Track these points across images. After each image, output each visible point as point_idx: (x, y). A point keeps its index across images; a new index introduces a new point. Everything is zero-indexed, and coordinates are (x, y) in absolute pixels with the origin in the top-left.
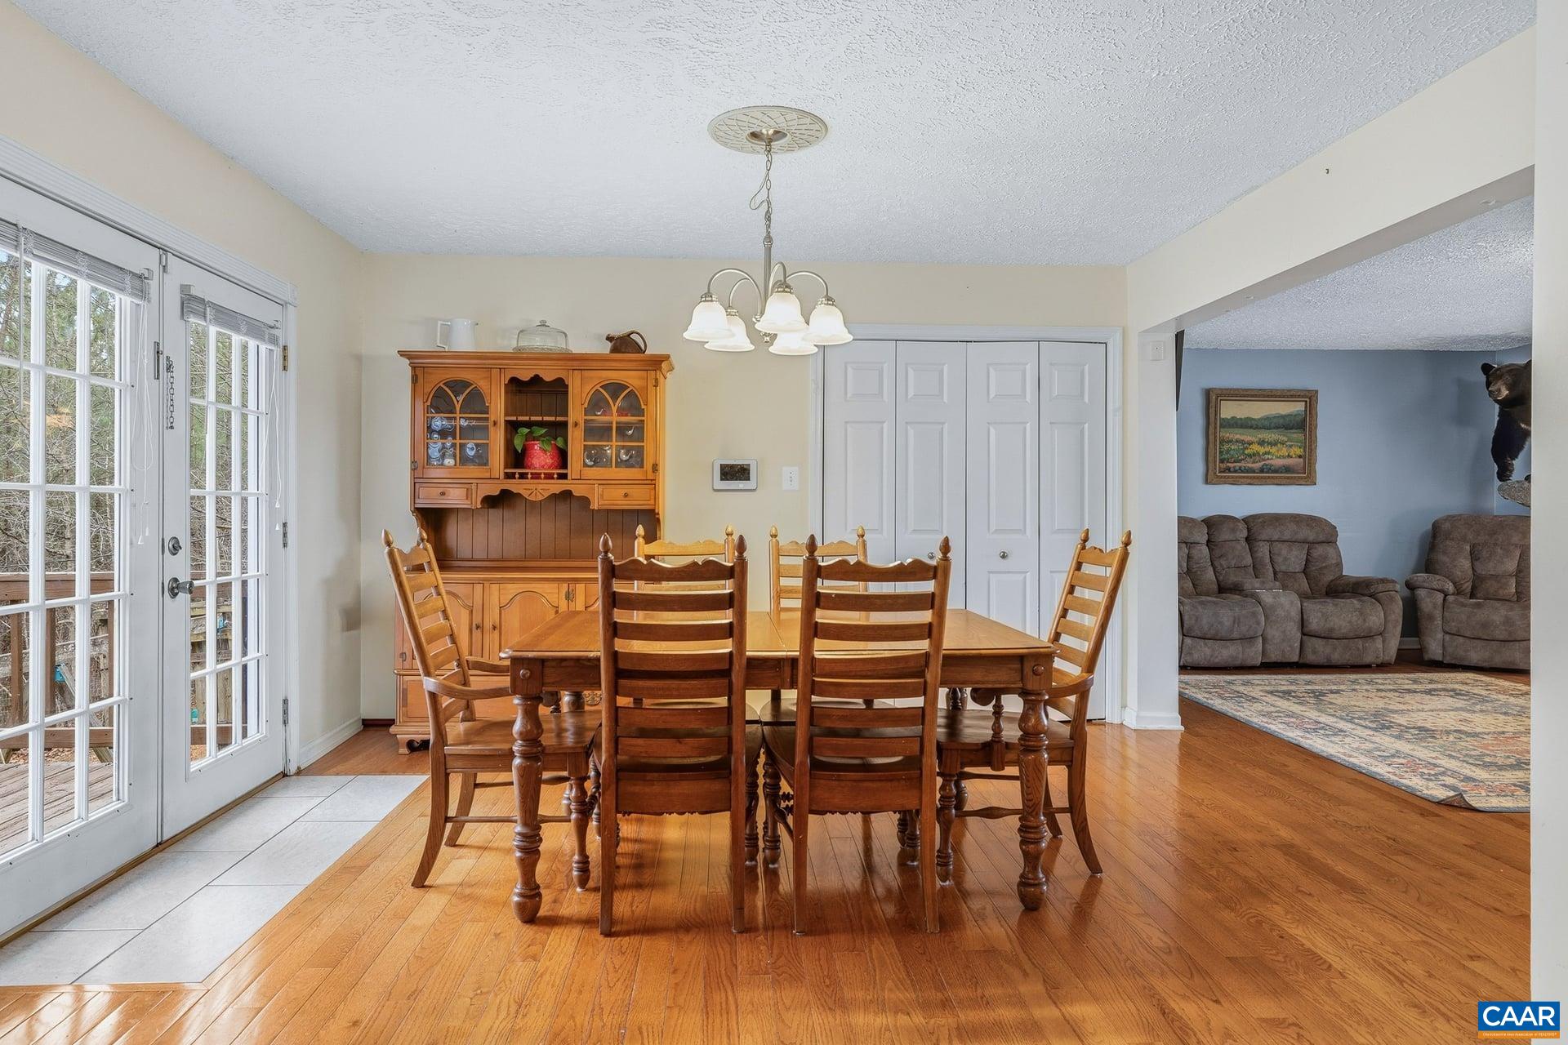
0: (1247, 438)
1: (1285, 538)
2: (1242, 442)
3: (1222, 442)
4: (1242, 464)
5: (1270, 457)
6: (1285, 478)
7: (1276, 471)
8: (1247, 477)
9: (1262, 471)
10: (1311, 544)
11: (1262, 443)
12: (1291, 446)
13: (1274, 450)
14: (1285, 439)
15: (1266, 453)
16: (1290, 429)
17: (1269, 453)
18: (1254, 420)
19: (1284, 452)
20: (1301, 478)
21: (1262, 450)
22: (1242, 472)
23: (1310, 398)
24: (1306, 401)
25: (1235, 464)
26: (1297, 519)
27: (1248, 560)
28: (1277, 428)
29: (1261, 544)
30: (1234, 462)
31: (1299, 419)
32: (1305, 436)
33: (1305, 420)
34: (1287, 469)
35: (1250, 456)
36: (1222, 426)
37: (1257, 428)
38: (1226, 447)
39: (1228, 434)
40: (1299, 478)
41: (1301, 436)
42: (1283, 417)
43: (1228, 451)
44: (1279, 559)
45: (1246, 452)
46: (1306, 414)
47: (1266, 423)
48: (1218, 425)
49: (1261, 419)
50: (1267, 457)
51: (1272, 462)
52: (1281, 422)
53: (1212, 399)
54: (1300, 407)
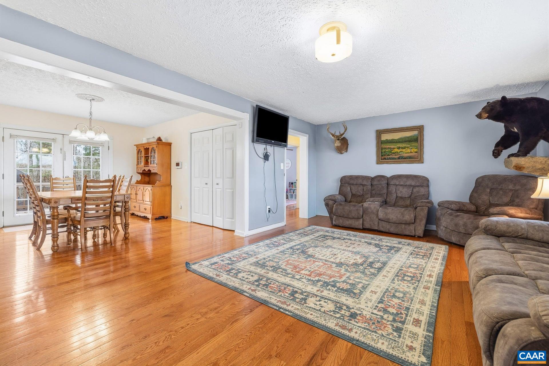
0: (392, 147)
1: (401, 184)
2: (390, 148)
3: (382, 149)
4: (391, 156)
5: (402, 153)
6: (409, 161)
7: (405, 159)
8: (392, 161)
9: (399, 158)
10: (414, 187)
11: (399, 148)
12: (412, 148)
13: (404, 150)
14: (409, 146)
15: (400, 152)
16: (411, 142)
17: (402, 152)
18: (395, 139)
19: (409, 151)
20: (417, 161)
21: (399, 151)
22: (391, 159)
23: (420, 129)
24: (418, 130)
25: (388, 157)
26: (408, 177)
27: (385, 191)
28: (405, 142)
29: (392, 186)
30: (388, 156)
31: (415, 137)
32: (418, 144)
33: (418, 138)
34: (410, 157)
35: (394, 153)
36: (381, 143)
37: (396, 142)
38: (384, 150)
39: (384, 146)
40: (415, 161)
41: (416, 144)
42: (408, 137)
43: (385, 152)
44: (398, 192)
45: (392, 152)
46: (418, 136)
47: (400, 140)
48: (380, 143)
49: (399, 139)
50: (401, 153)
51: (403, 155)
52: (407, 139)
53: (379, 133)
54: (416, 133)
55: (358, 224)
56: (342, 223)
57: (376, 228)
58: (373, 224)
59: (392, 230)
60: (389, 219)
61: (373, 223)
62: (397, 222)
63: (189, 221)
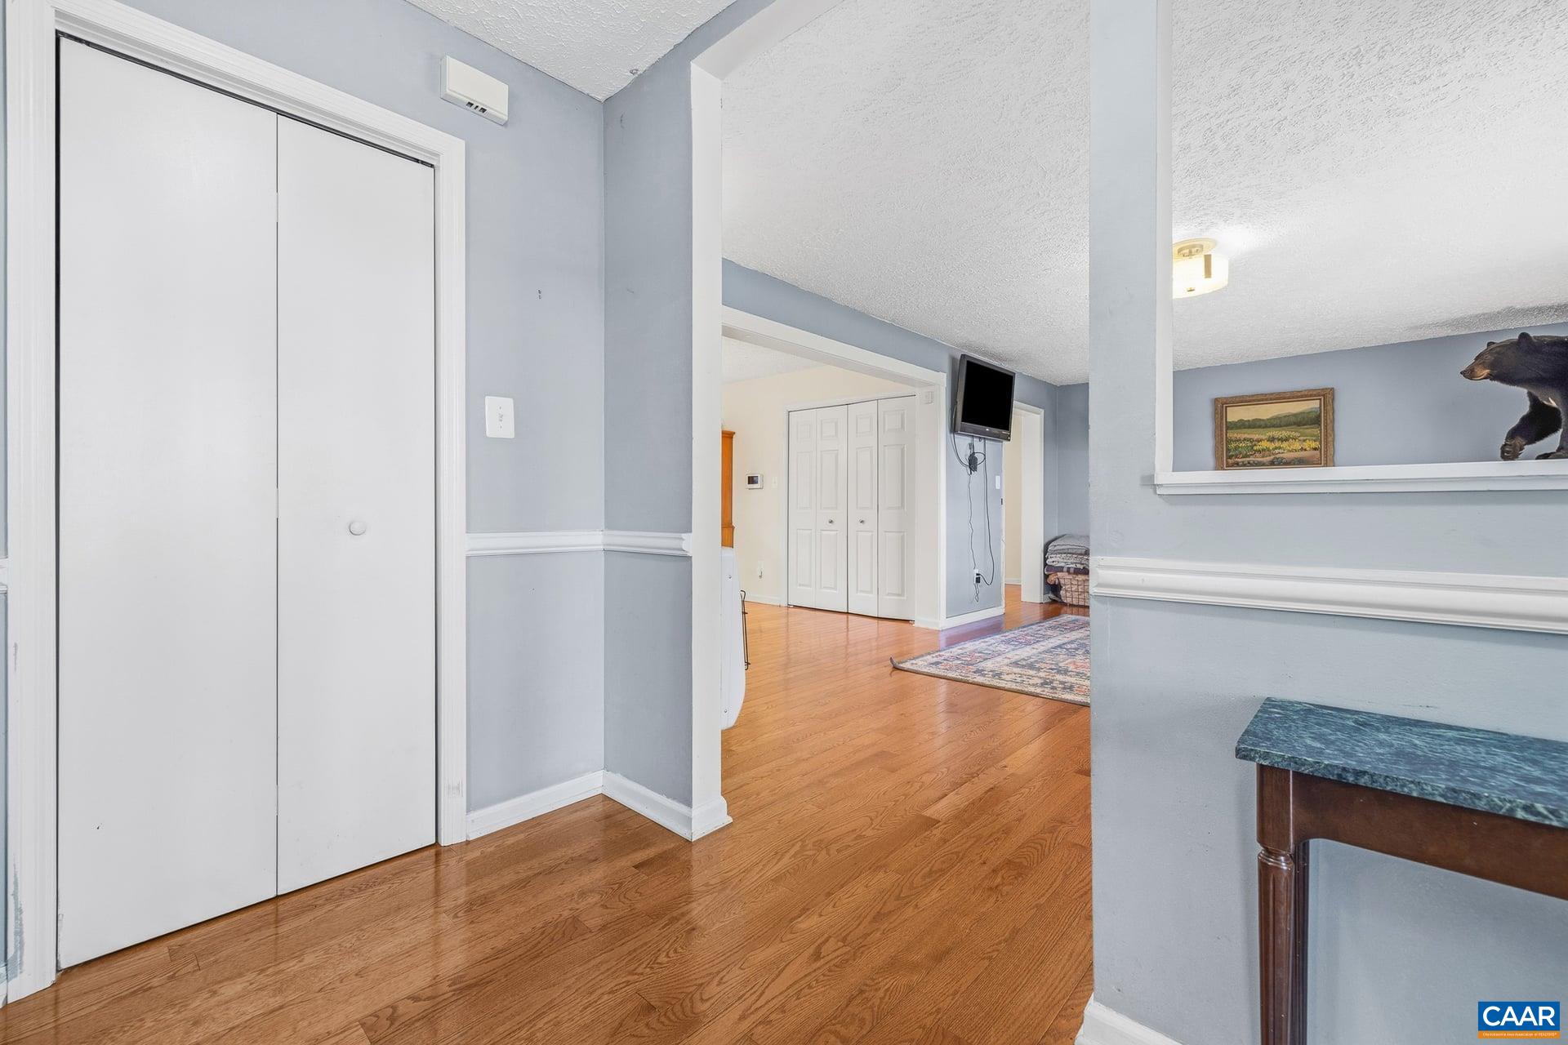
0: (1256, 437)
2: (1251, 440)
3: (1229, 441)
4: (1251, 459)
5: (1281, 451)
7: (1288, 463)
9: (1272, 463)
11: (1272, 440)
12: (1304, 441)
13: (1285, 445)
14: (1297, 434)
15: (1276, 448)
16: (1304, 425)
17: (1280, 448)
18: (1263, 420)
19: (1297, 445)
21: (1272, 446)
23: (1326, 396)
24: (1320, 399)
25: (1244, 459)
28: (1287, 425)
30: (1243, 457)
31: (1313, 415)
32: (1321, 430)
33: (1320, 416)
34: (1301, 458)
35: (1259, 451)
36: (1227, 428)
37: (1266, 427)
38: (1233, 445)
39: (1233, 434)
41: (1316, 431)
42: (1295, 415)
43: (1236, 448)
45: (1255, 448)
46: (1320, 409)
47: (1276, 422)
48: (1223, 427)
49: (1270, 419)
50: (1277, 451)
51: (1281, 455)
52: (1293, 419)
53: (1221, 406)
54: (1314, 405)
63: (784, 604)
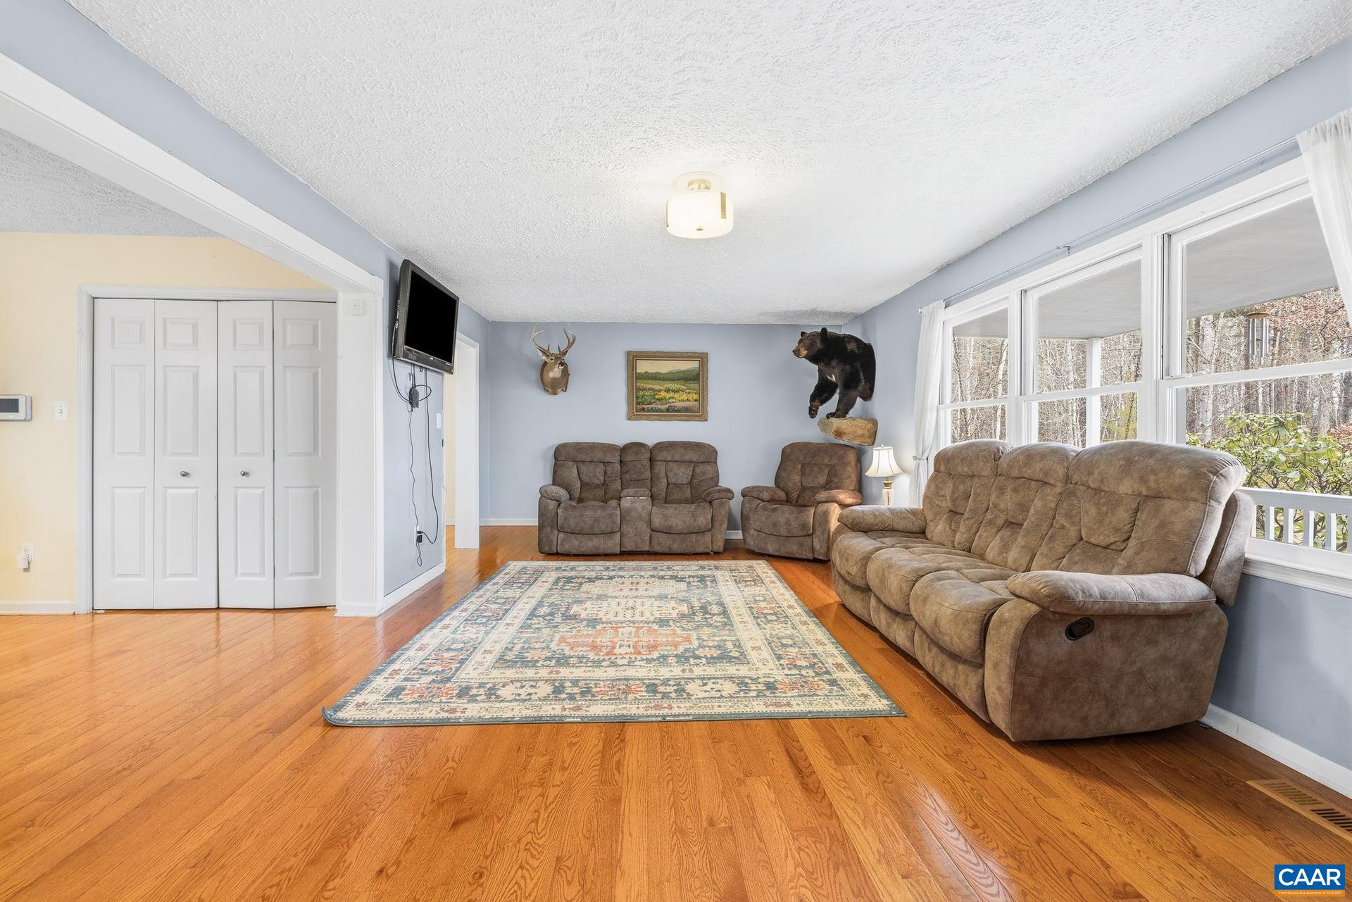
0: (657, 387)
1: (676, 459)
2: (653, 390)
3: (638, 389)
4: (654, 406)
5: (674, 400)
6: (684, 416)
7: (678, 411)
8: (656, 415)
9: (668, 410)
10: (696, 463)
11: (668, 391)
12: (689, 393)
13: (676, 395)
14: (685, 388)
15: (671, 398)
16: (689, 380)
17: (673, 398)
18: (661, 373)
19: (684, 397)
20: (697, 416)
21: (668, 396)
22: (654, 411)
23: (702, 358)
24: (700, 361)
25: (648, 406)
26: (687, 446)
27: (648, 474)
28: (678, 380)
29: (659, 463)
31: (695, 373)
32: (699, 385)
33: (699, 374)
34: (687, 410)
35: (659, 400)
36: (637, 378)
37: (664, 380)
38: (641, 393)
39: (641, 384)
40: (695, 416)
41: (696, 386)
42: (684, 372)
43: (643, 396)
44: (671, 475)
45: (657, 397)
46: (700, 371)
47: (671, 376)
48: (634, 378)
49: (667, 373)
50: (671, 400)
51: (675, 404)
52: (682, 375)
53: (633, 358)
54: (694, 365)
55: (613, 544)
56: (579, 546)
57: (646, 548)
58: (640, 541)
59: (676, 547)
60: (671, 527)
61: (641, 539)
62: (686, 531)
63: (84, 608)
